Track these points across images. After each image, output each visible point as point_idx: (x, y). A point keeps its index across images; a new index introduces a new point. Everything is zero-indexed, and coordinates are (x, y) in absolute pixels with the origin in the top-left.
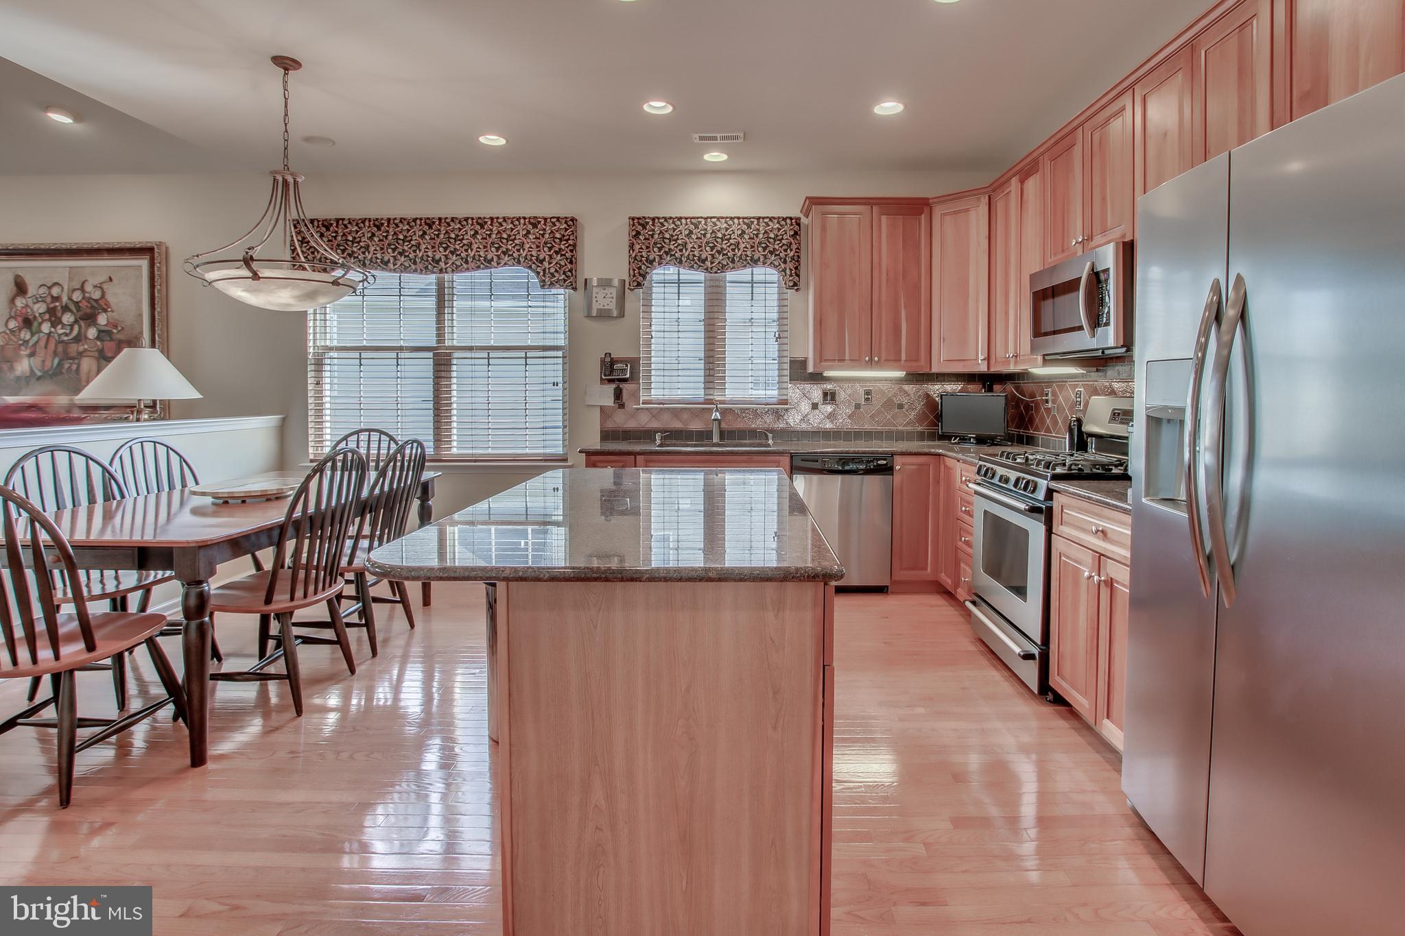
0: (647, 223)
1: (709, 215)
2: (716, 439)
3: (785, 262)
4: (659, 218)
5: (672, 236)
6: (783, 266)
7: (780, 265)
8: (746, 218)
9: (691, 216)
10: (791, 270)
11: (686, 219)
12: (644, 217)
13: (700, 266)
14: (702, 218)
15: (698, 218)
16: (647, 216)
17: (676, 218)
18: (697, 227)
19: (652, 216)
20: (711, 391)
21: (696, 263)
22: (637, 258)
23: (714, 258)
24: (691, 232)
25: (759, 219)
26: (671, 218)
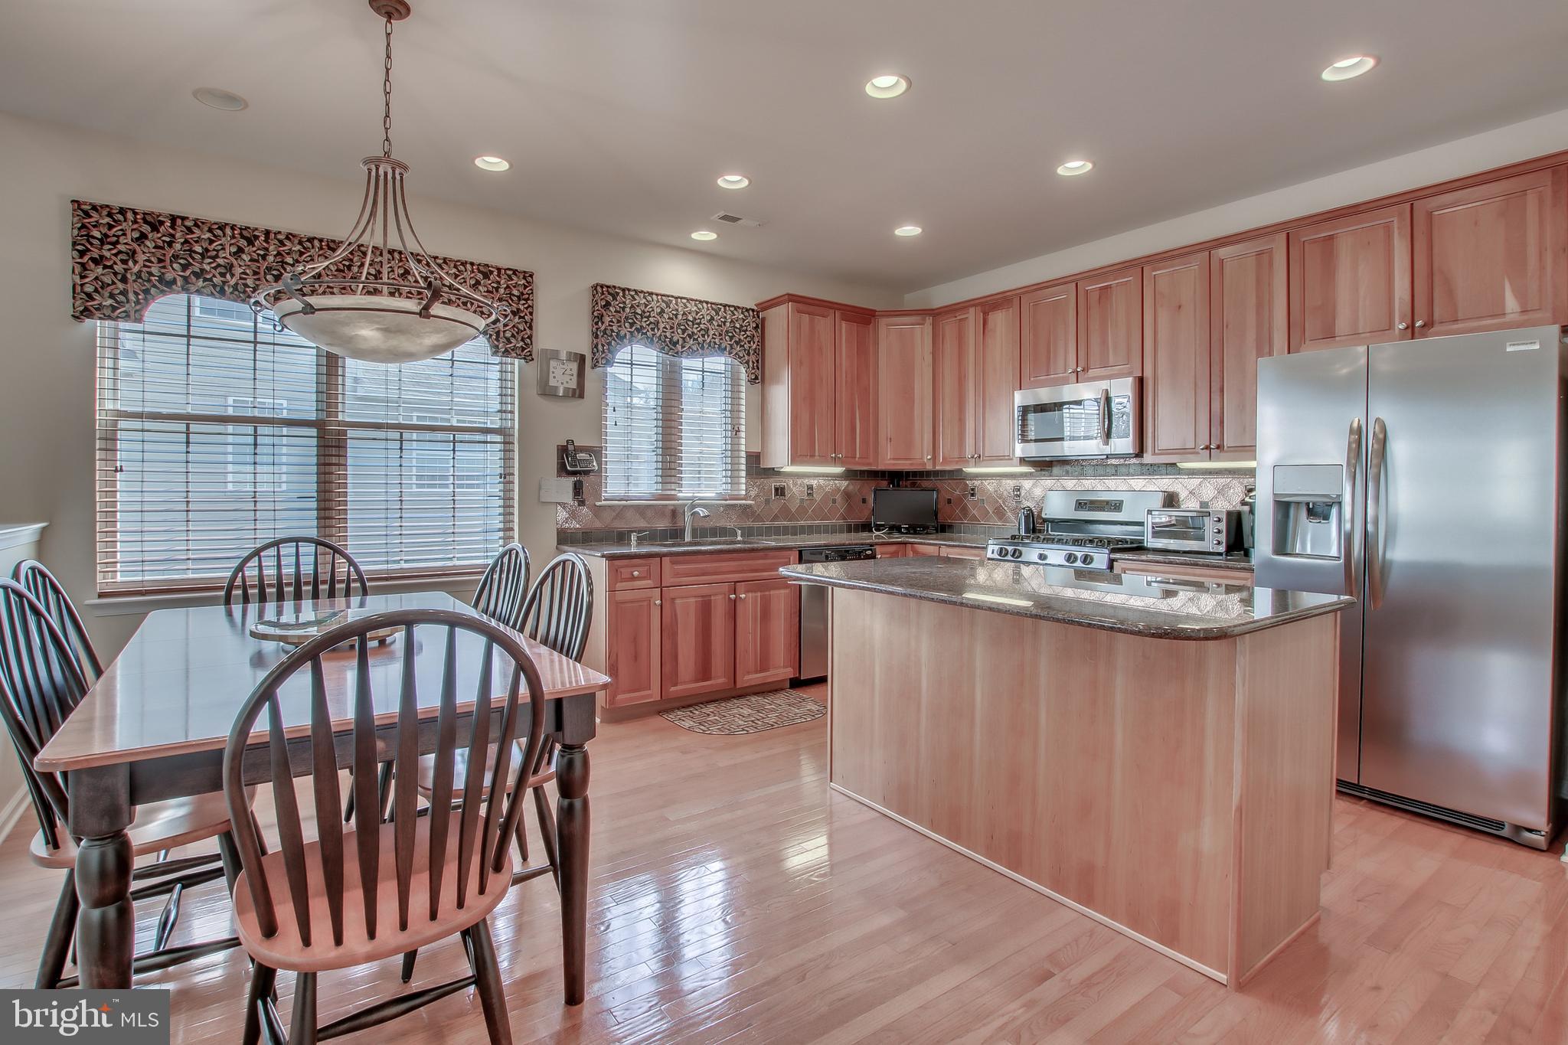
0: (618, 294)
1: (681, 296)
2: (688, 538)
3: (748, 354)
4: (629, 290)
5: (644, 312)
6: (746, 357)
7: (744, 356)
8: (713, 304)
9: (663, 293)
10: (753, 363)
11: (657, 295)
12: (614, 287)
13: (671, 349)
14: (672, 296)
15: (668, 296)
16: (617, 285)
17: (648, 292)
18: (668, 306)
19: (623, 287)
20: (668, 486)
21: (667, 345)
22: (607, 332)
23: (685, 342)
24: (663, 311)
25: (725, 306)
26: (642, 292)
